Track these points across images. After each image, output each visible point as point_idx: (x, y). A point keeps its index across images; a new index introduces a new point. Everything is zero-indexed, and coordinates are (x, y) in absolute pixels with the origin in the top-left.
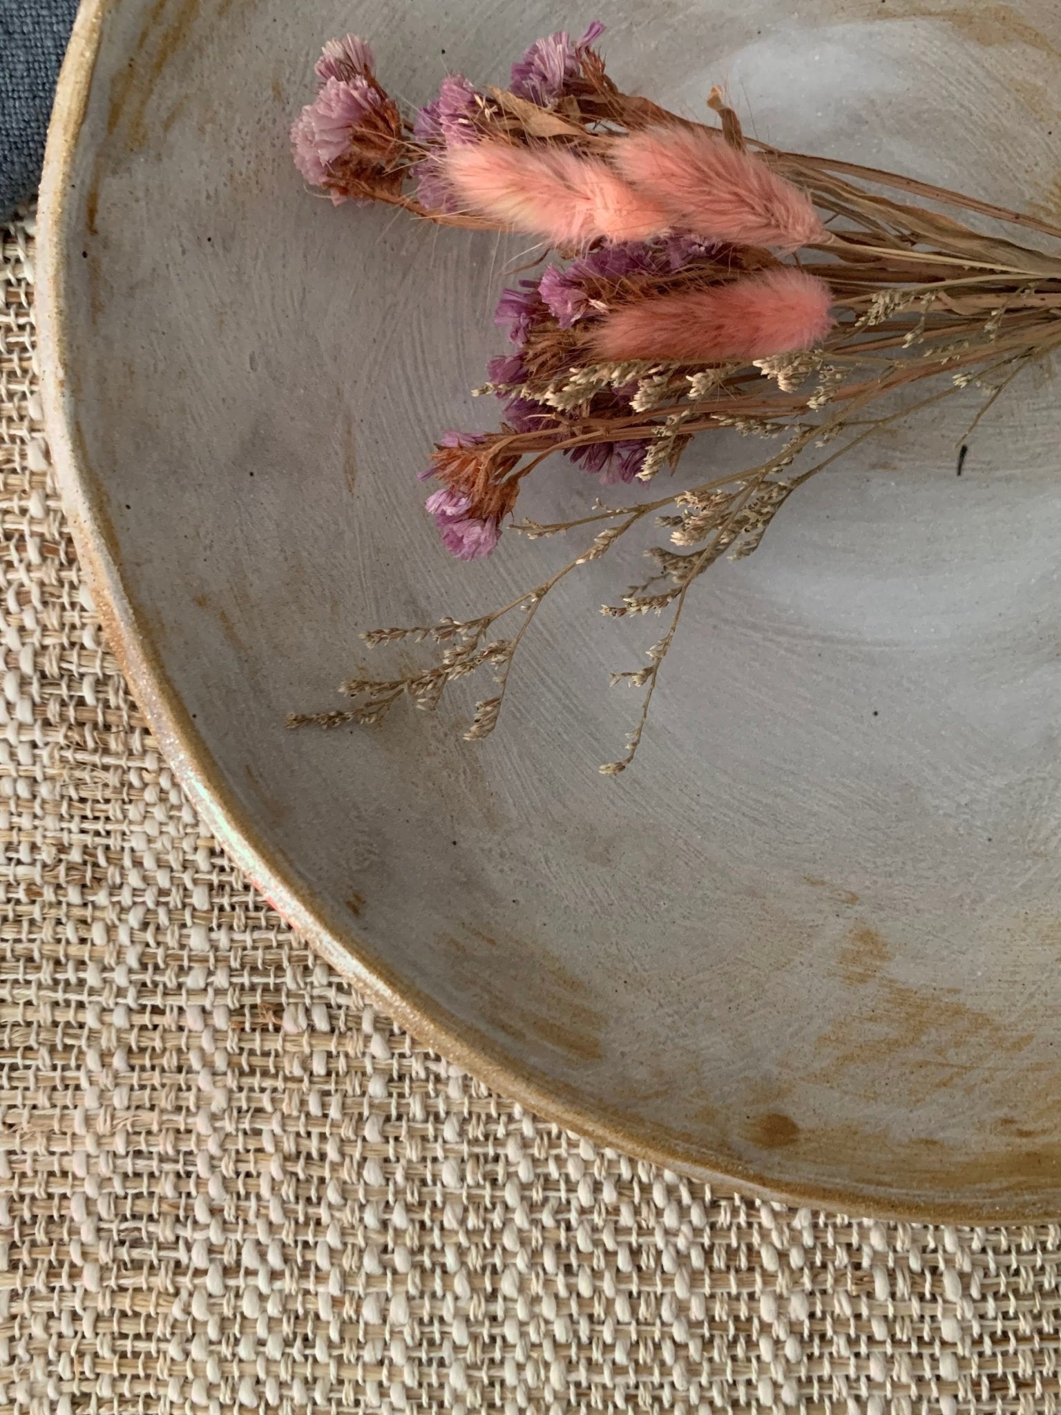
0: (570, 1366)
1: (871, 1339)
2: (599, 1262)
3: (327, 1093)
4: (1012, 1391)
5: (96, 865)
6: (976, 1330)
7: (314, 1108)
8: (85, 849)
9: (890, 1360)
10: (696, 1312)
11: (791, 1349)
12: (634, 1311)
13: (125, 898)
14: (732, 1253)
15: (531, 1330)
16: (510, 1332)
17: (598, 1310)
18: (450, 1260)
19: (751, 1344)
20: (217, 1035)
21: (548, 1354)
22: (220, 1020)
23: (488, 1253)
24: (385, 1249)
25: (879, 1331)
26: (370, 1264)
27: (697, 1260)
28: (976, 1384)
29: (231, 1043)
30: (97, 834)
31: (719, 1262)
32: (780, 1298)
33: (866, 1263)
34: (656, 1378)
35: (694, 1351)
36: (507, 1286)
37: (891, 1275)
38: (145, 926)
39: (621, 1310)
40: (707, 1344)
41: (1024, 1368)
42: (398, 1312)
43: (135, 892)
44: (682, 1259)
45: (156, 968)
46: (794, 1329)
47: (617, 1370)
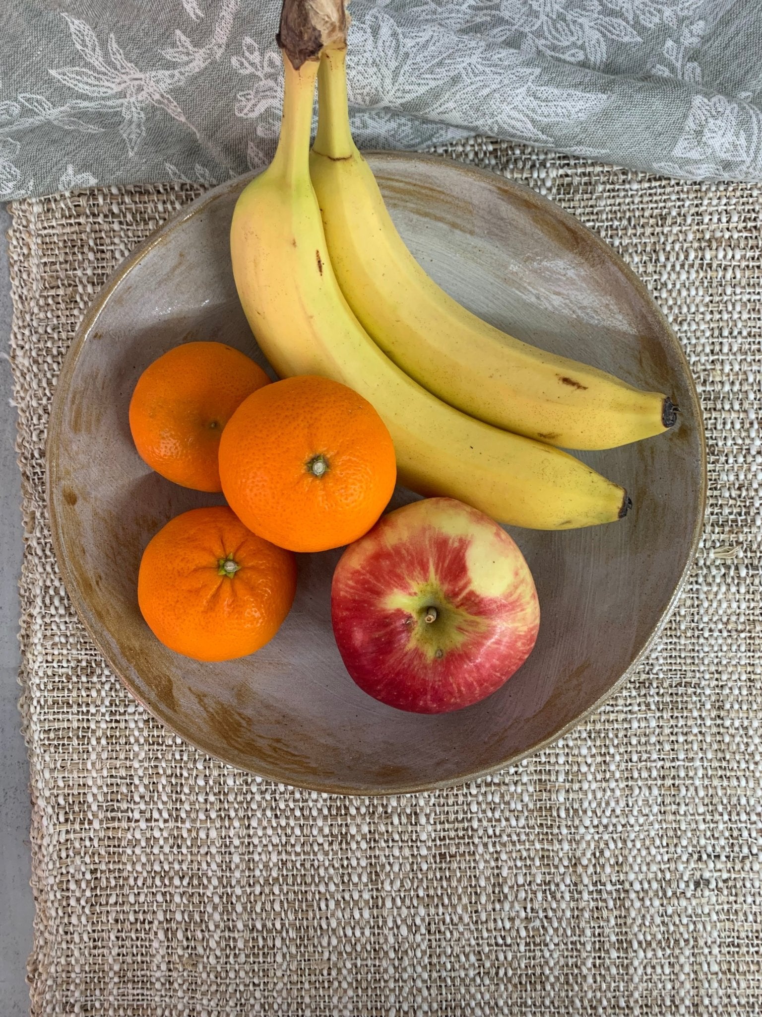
0: (279, 853)
1: (393, 840)
2: (288, 813)
3: (182, 751)
4: (448, 859)
5: (91, 667)
6: (433, 836)
7: (178, 757)
8: (87, 661)
9: (401, 848)
10: (326, 831)
11: (364, 845)
12: (302, 831)
13: (104, 679)
14: (338, 808)
15: (264, 840)
16: (256, 841)
17: (289, 831)
18: (232, 814)
19: (348, 843)
20: (141, 730)
21: (270, 848)
22: (141, 725)
23: (246, 810)
24: (206, 810)
25: (397, 837)
26: (202, 816)
27: (326, 812)
28: (434, 857)
29: (146, 733)
30: (91, 655)
31: (334, 812)
32: (358, 826)
33: (389, 811)
34: (312, 857)
35: (326, 846)
36: (254, 823)
37: (399, 816)
38: (111, 689)
39: (298, 831)
40: (331, 844)
41: (453, 850)
42: (213, 834)
43: (107, 676)
44: (320, 811)
45: (116, 705)
46: (364, 837)
47: (297, 854)
